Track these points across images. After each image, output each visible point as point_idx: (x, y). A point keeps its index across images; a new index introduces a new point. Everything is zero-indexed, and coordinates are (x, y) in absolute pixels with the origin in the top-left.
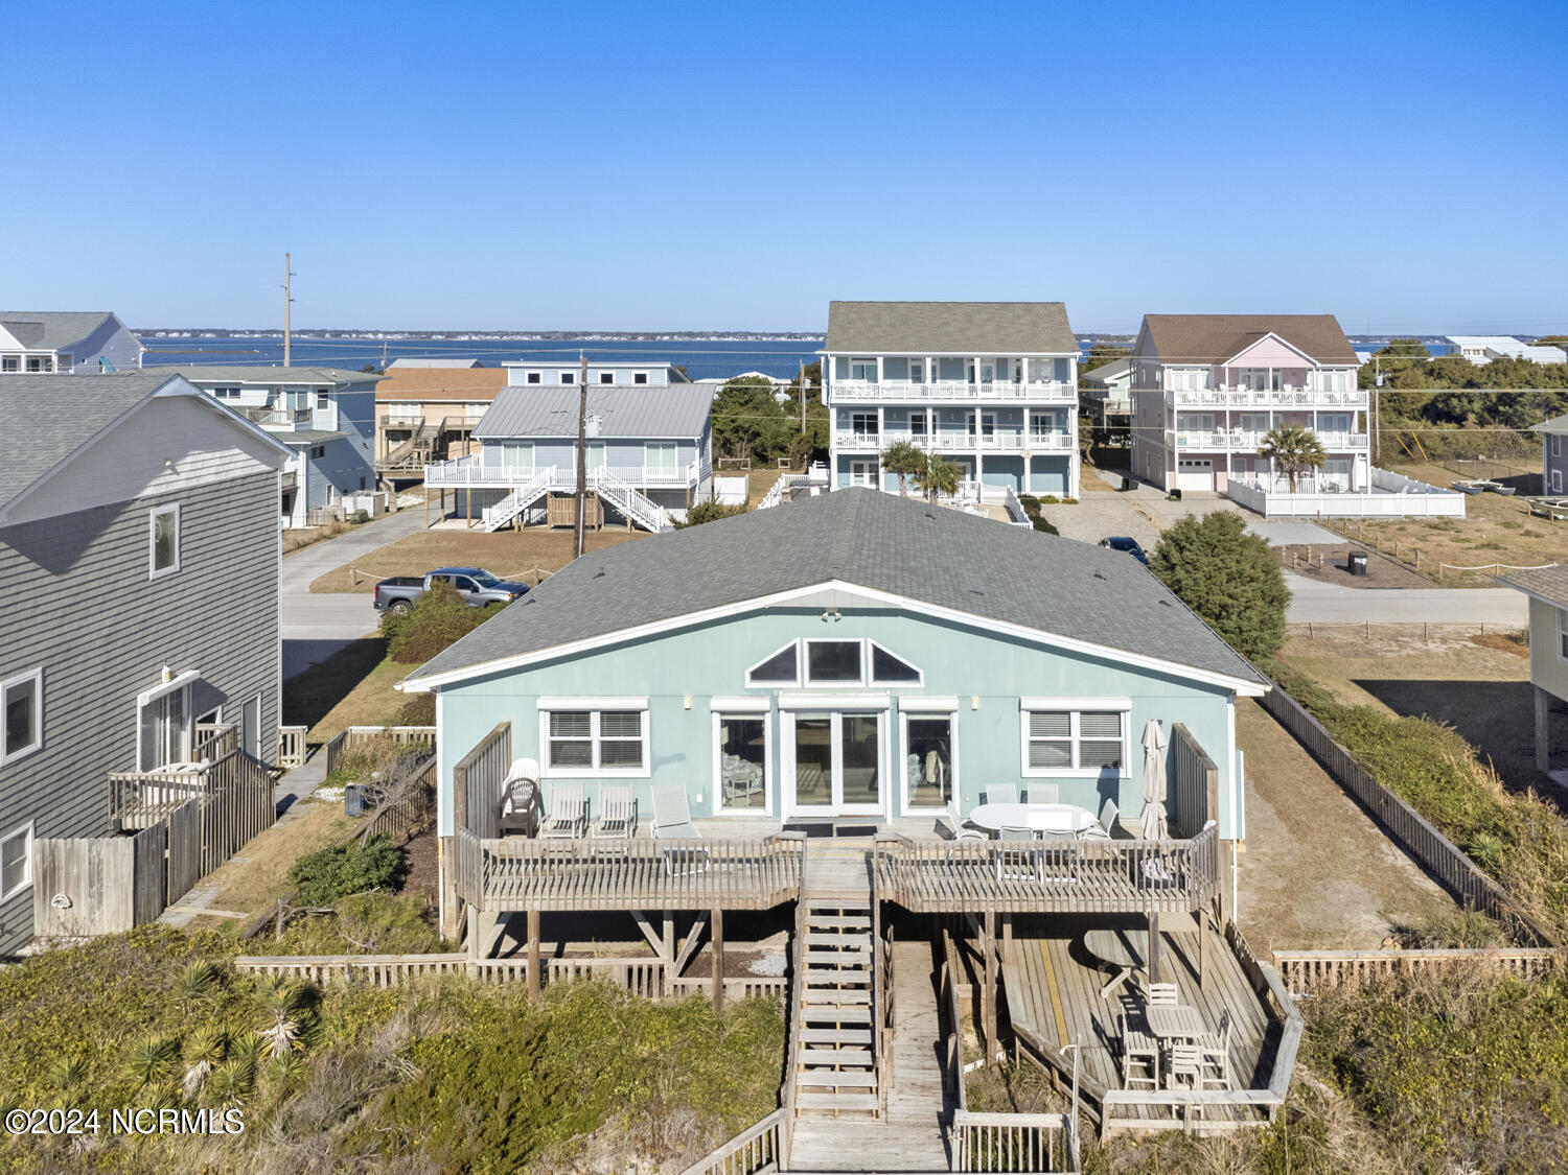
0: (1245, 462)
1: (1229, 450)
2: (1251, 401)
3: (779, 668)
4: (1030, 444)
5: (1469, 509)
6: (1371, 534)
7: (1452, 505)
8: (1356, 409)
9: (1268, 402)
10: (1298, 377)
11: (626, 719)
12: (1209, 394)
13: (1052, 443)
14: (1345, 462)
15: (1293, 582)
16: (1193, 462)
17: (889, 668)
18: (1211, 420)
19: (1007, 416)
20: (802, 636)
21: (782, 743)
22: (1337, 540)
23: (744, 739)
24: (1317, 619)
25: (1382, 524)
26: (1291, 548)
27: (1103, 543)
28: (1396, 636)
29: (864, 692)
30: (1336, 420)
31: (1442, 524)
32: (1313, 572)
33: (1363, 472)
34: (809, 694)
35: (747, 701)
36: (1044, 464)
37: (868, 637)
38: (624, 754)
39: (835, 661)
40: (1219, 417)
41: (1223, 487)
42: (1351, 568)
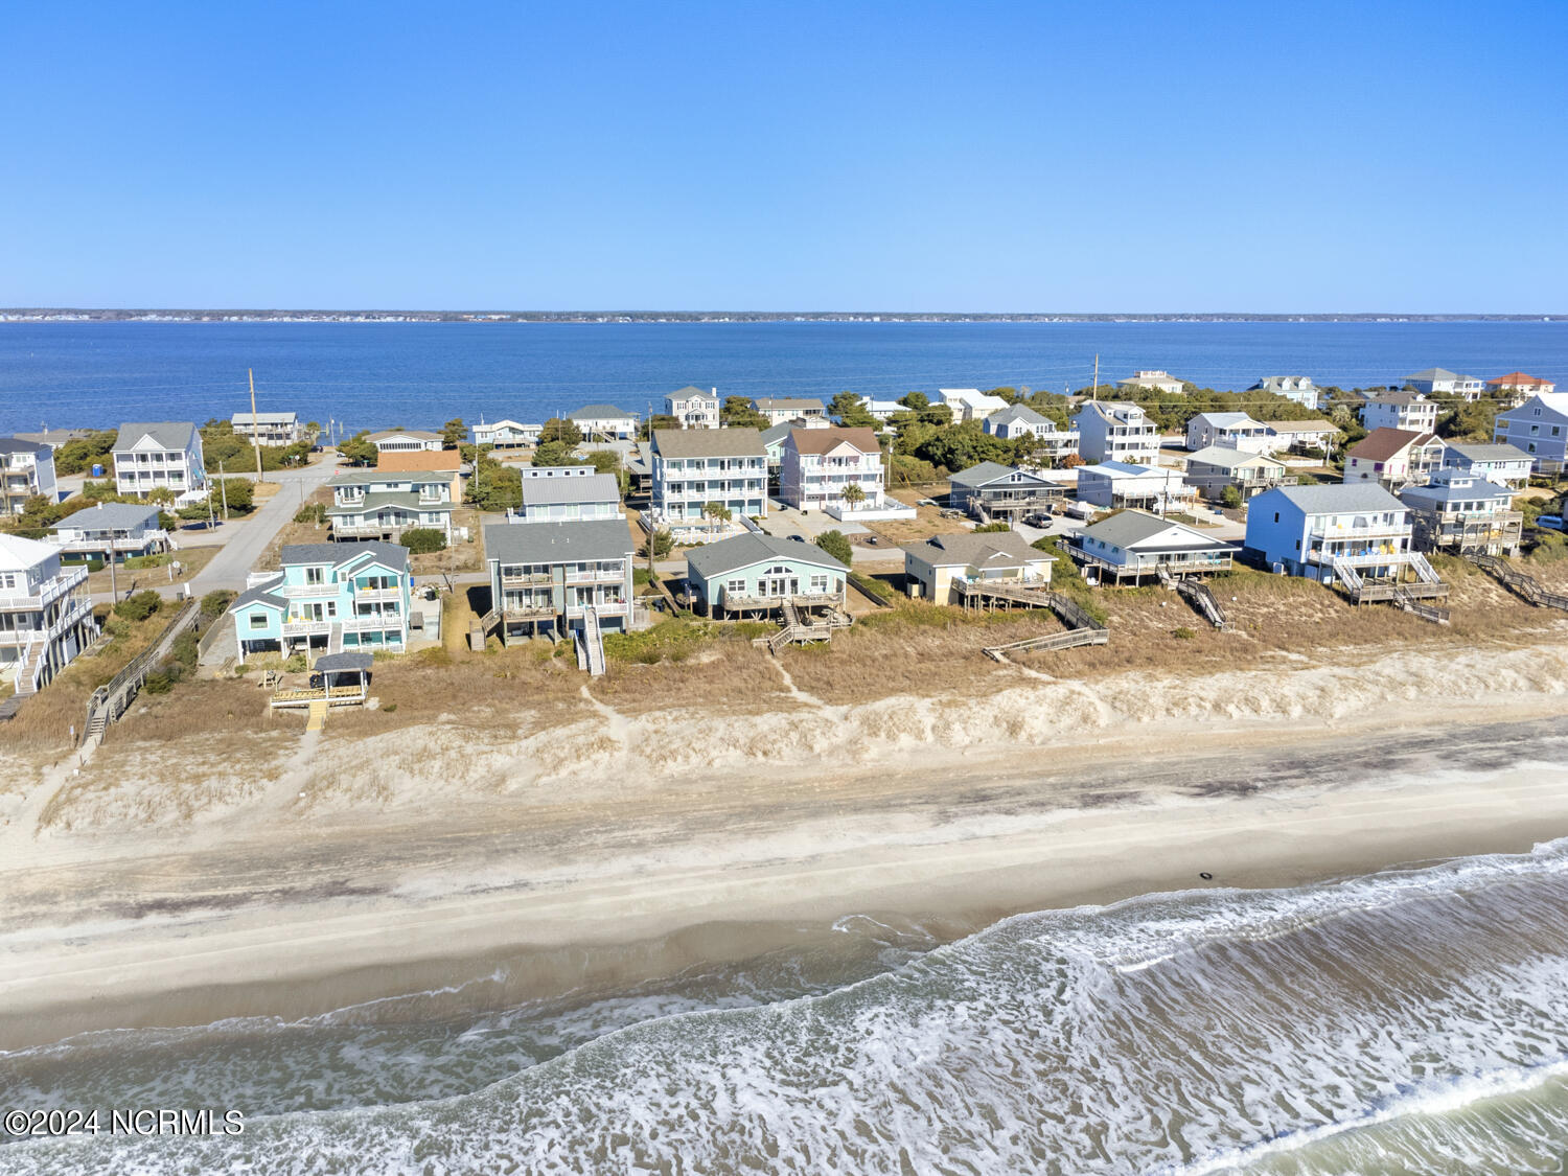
0: (833, 497)
1: (826, 492)
2: (835, 470)
3: (769, 572)
4: (747, 494)
5: (918, 514)
6: (881, 529)
7: (911, 514)
8: (878, 473)
9: (843, 470)
10: (856, 459)
11: (742, 582)
12: (819, 467)
13: (755, 493)
14: (873, 495)
15: (854, 548)
16: (812, 498)
17: (787, 571)
18: (820, 479)
19: (738, 483)
20: (773, 566)
21: (769, 586)
22: (868, 531)
23: (762, 584)
24: (860, 560)
25: (884, 523)
26: (852, 535)
27: (789, 538)
28: (881, 563)
29: (783, 575)
30: (870, 477)
31: (906, 523)
32: (859, 544)
33: (881, 497)
34: (774, 576)
35: (763, 577)
36: (753, 502)
37: (784, 565)
38: (742, 588)
39: (778, 570)
40: (823, 478)
41: (823, 508)
42: (871, 542)
